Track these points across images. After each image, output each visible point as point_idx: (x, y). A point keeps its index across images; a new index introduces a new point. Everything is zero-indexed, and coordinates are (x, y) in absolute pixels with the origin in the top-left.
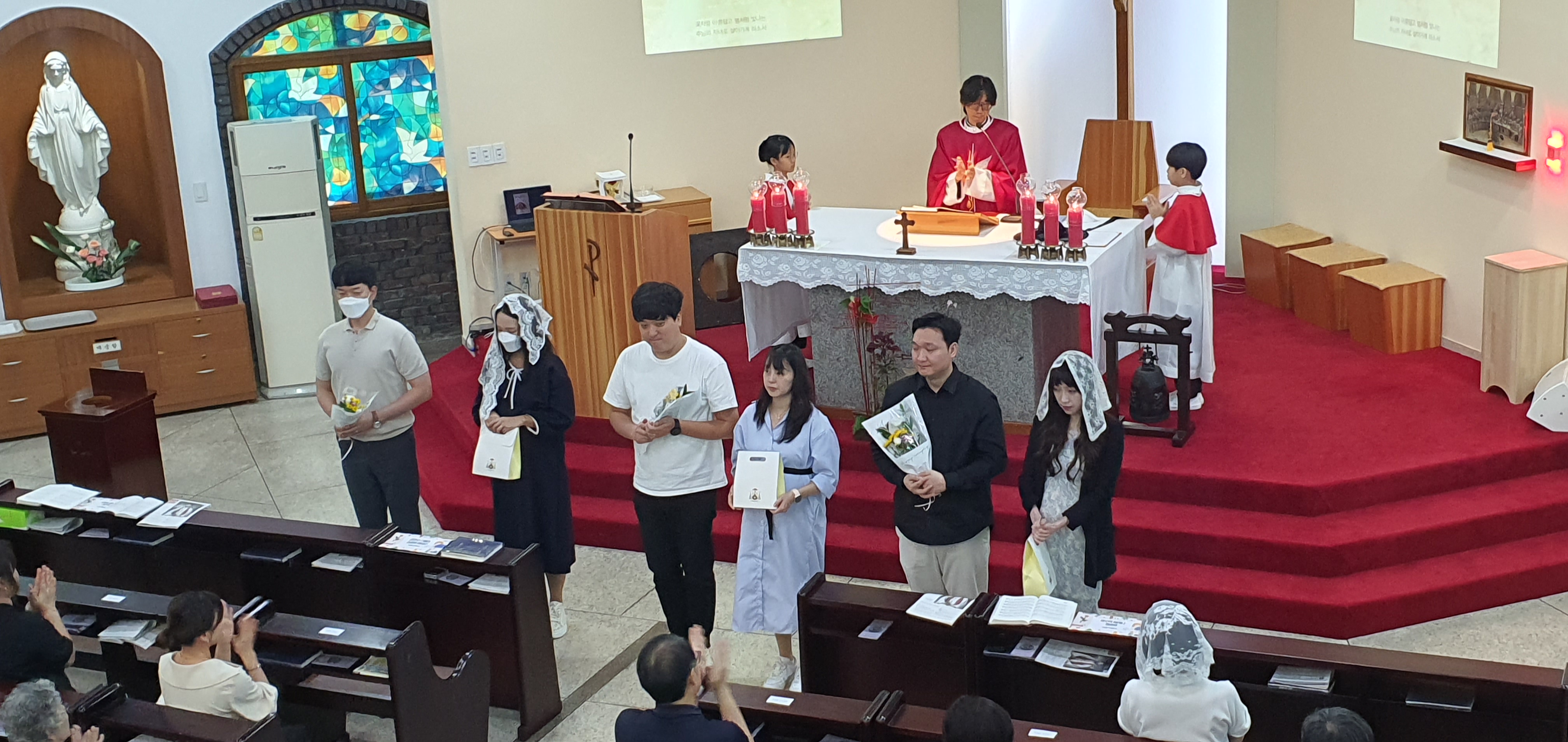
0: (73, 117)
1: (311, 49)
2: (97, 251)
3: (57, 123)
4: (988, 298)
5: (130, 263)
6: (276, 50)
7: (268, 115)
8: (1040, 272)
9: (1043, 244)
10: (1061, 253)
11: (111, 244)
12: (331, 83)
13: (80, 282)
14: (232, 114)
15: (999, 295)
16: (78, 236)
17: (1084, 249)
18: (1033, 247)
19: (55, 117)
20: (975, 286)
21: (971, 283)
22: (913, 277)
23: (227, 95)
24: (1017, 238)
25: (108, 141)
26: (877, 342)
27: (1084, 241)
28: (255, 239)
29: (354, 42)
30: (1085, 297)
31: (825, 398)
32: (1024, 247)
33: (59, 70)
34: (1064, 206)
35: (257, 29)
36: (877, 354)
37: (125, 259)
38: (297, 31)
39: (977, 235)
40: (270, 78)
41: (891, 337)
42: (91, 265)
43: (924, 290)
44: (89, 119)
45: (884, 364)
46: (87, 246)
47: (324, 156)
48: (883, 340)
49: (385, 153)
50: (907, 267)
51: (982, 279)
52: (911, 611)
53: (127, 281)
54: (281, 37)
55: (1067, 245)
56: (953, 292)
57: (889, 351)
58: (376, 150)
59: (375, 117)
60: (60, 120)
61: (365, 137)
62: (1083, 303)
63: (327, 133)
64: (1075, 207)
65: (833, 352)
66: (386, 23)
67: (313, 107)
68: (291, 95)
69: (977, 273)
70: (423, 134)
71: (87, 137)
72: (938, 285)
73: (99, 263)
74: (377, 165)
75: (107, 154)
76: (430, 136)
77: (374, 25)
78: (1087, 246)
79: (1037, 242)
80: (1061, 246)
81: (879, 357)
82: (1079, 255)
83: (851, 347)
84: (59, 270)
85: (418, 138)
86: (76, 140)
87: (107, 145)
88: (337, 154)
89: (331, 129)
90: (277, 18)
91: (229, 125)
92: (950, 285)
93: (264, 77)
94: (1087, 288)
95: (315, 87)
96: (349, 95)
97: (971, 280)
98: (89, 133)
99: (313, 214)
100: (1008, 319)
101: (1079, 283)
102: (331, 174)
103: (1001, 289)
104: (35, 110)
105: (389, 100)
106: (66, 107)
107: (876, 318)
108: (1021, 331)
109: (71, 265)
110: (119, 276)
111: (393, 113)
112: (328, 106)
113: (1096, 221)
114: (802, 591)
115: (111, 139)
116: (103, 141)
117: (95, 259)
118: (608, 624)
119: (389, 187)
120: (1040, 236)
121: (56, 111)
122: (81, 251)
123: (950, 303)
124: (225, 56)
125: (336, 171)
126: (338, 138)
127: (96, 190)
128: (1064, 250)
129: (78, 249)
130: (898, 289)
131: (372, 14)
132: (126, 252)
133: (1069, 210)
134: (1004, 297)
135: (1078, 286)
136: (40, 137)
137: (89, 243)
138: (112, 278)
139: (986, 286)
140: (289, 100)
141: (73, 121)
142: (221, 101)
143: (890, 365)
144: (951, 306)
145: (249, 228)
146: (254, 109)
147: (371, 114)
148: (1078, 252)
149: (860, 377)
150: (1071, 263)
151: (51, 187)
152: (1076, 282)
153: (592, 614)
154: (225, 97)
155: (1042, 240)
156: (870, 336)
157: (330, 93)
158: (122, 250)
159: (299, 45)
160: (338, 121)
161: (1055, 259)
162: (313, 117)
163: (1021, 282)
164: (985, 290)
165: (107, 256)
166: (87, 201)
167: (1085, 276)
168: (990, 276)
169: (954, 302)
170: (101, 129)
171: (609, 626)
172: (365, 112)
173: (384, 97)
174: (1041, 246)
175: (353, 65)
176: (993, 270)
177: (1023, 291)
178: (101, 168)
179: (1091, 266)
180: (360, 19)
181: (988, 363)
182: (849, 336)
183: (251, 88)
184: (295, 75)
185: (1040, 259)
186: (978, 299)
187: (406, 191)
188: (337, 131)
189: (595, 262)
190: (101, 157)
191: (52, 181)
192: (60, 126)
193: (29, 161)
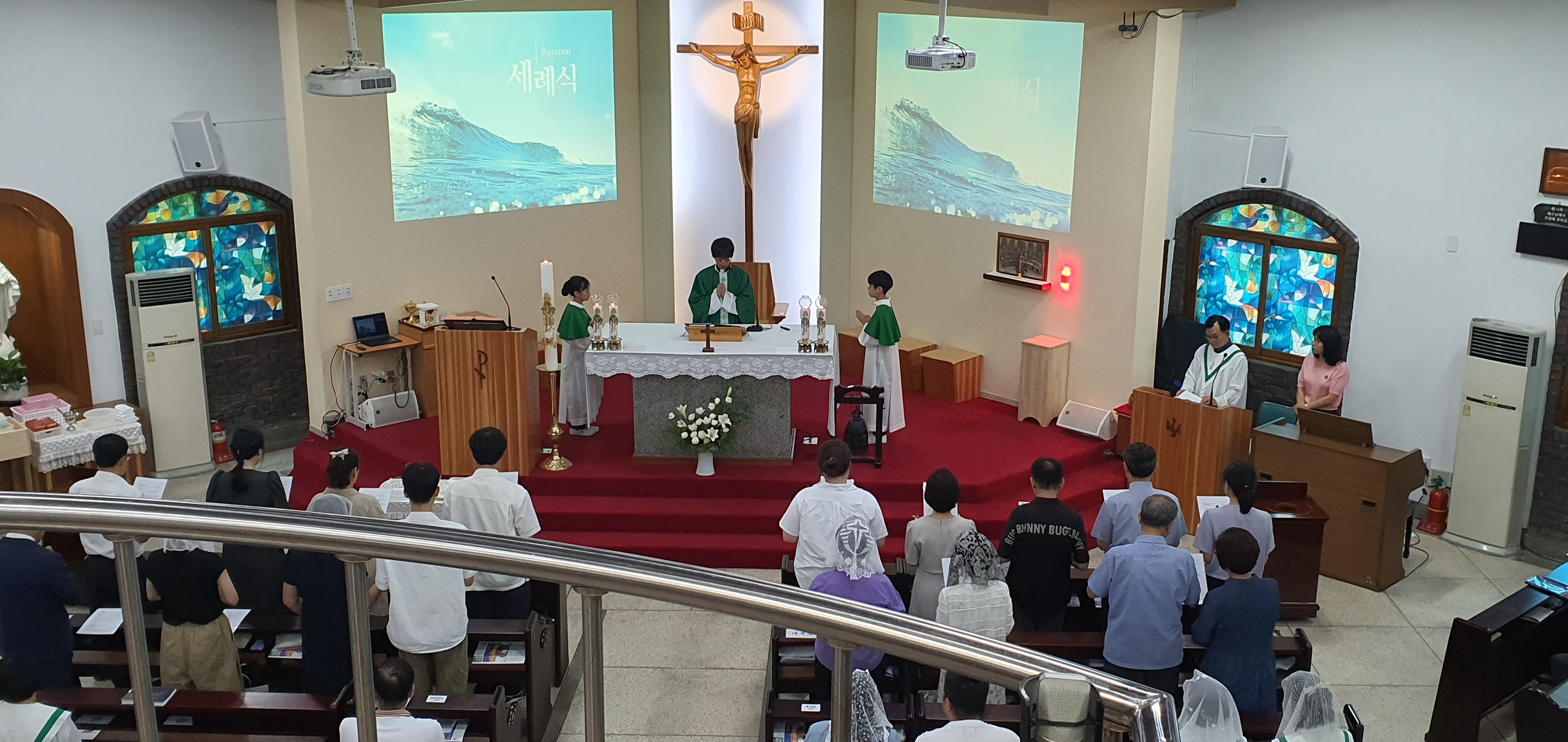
1: (182, 219)
6: (157, 219)
7: (149, 267)
12: (196, 243)
14: (124, 268)
23: (119, 254)
25: (19, 291)
28: (152, 361)
29: (213, 213)
35: (145, 203)
38: (172, 205)
40: (151, 240)
44: (7, 277)
49: (232, 294)
54: (160, 210)
58: (225, 291)
59: (225, 267)
61: (218, 281)
66: (236, 199)
67: (183, 261)
68: (166, 253)
70: (259, 278)
71: (4, 287)
74: (226, 302)
75: (18, 300)
76: (265, 280)
77: (228, 200)
85: (256, 282)
87: (18, 293)
90: (159, 196)
91: (128, 276)
93: (147, 239)
95: (183, 246)
96: (207, 251)
99: (194, 340)
105: (235, 254)
111: (238, 264)
112: (193, 260)
115: (22, 289)
116: (15, 290)
119: (234, 319)
124: (120, 224)
126: (199, 284)
127: (6, 327)
131: (227, 192)
140: (164, 256)
142: (116, 258)
145: (142, 353)
146: (139, 262)
147: (223, 265)
154: (118, 256)
157: (195, 251)
159: (173, 215)
160: (201, 271)
170: (13, 281)
172: (218, 263)
173: (232, 253)
175: (211, 229)
178: (11, 311)
180: (217, 196)
183: (137, 248)
184: (169, 238)
187: (246, 321)
189: (484, 366)
190: (12, 303)
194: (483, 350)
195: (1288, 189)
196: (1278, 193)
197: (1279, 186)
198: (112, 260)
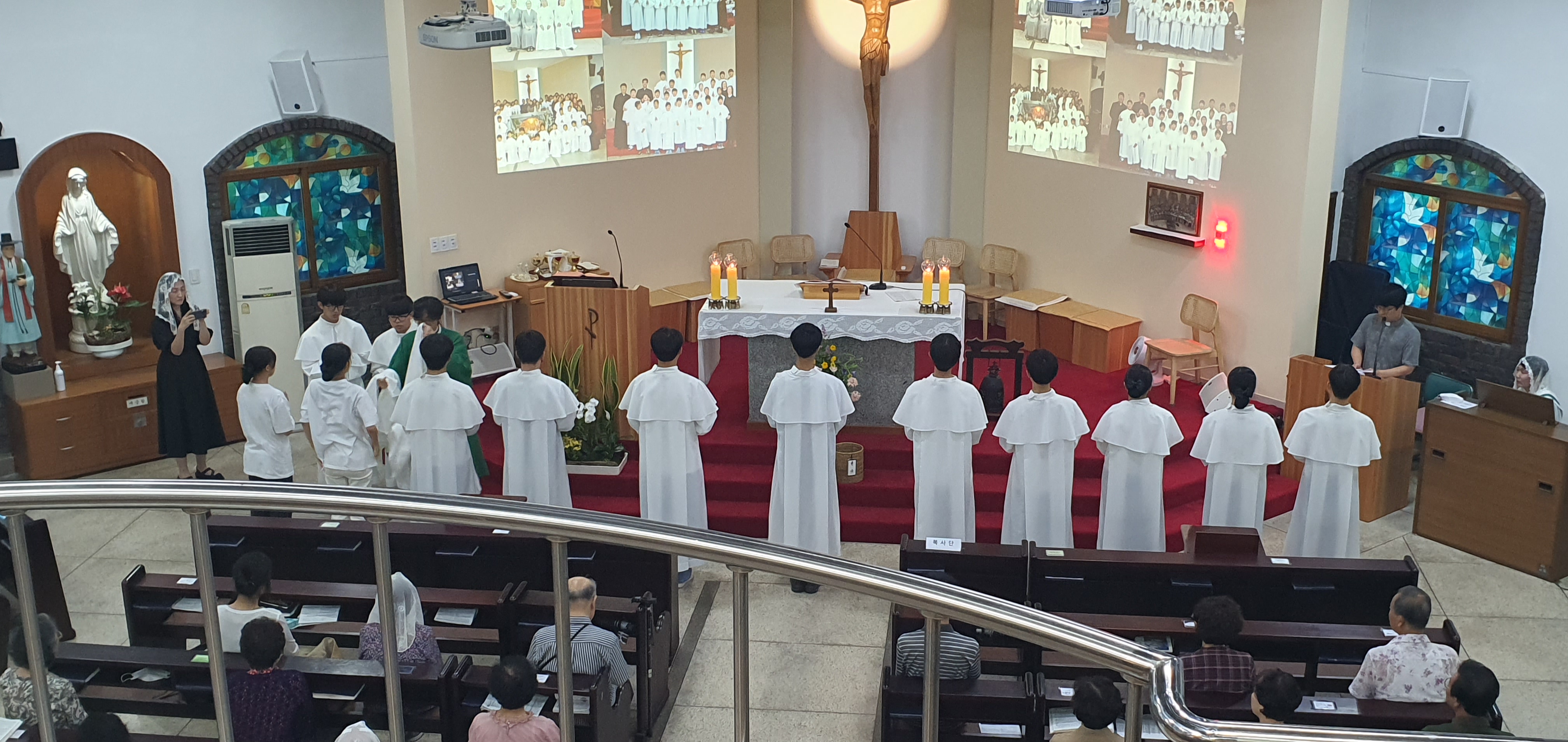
0: (89, 221)
1: (280, 163)
3: (77, 224)
6: (254, 164)
19: (76, 221)
23: (218, 200)
25: (117, 240)
29: (313, 157)
33: (80, 183)
35: (243, 147)
38: (270, 149)
44: (102, 222)
54: (258, 154)
60: (79, 223)
66: (336, 142)
71: (100, 236)
75: (115, 249)
77: (327, 144)
86: (92, 238)
87: (116, 242)
90: (257, 139)
91: (224, 223)
98: (103, 233)
99: (290, 293)
104: (58, 215)
106: (85, 214)
116: (112, 239)
121: (77, 216)
124: (217, 170)
127: (103, 278)
131: (325, 135)
136: (65, 238)
141: (90, 225)
142: (214, 204)
145: (237, 305)
151: (69, 276)
154: (215, 201)
159: (271, 160)
170: (112, 230)
178: (109, 260)
180: (317, 139)
189: (594, 326)
190: (110, 252)
191: (70, 272)
192: (80, 226)
193: (53, 256)
194: (593, 308)
195: (1469, 139)
196: (1457, 143)
197: (1459, 136)
198: (209, 206)
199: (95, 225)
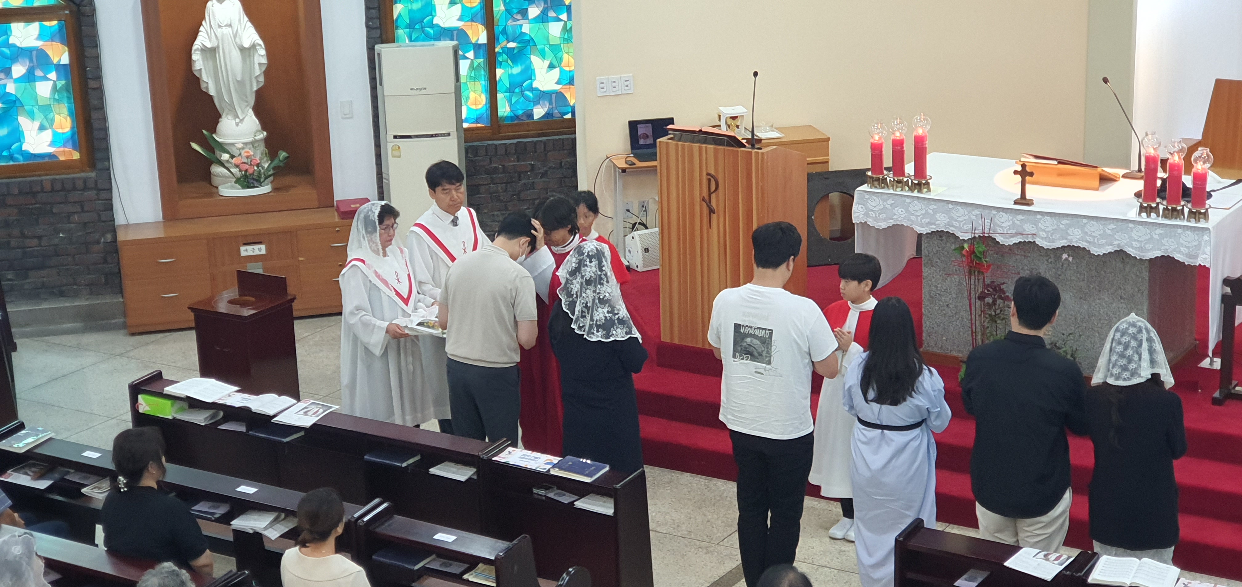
0: (235, 32)
2: (249, 160)
3: (220, 38)
4: (1104, 254)
5: (279, 172)
7: (413, 38)
8: (1159, 231)
9: (1165, 203)
10: (1183, 213)
11: (262, 154)
12: (475, 9)
13: (232, 187)
14: (381, 36)
15: (1116, 251)
16: (233, 144)
17: (1207, 210)
18: (1154, 205)
19: (219, 32)
20: (1092, 241)
21: (1088, 238)
22: (1029, 228)
23: (377, 18)
24: (1138, 195)
25: (265, 57)
26: (988, 291)
27: (1207, 202)
28: (393, 156)
30: (1206, 259)
31: (933, 344)
32: (1145, 205)
34: (1189, 166)
36: (988, 303)
37: (274, 168)
39: (1097, 189)
40: (417, 4)
41: (1002, 287)
42: (243, 172)
43: (1039, 242)
44: (250, 35)
45: (993, 313)
46: (240, 154)
47: (463, 80)
48: (995, 290)
49: (519, 80)
50: (1023, 218)
51: (1099, 235)
52: (1010, 563)
53: (275, 189)
55: (1189, 206)
56: (1069, 246)
57: (1000, 300)
58: (511, 76)
59: (512, 45)
60: (223, 35)
61: (501, 63)
62: (1202, 264)
63: (467, 58)
64: (1199, 167)
65: (943, 298)
67: (455, 33)
68: (436, 21)
69: (1094, 228)
70: (555, 63)
71: (247, 52)
72: (1053, 237)
73: (250, 171)
74: (511, 90)
75: (264, 69)
76: (562, 65)
78: (1210, 207)
79: (1158, 200)
80: (1183, 206)
81: (990, 306)
82: (1201, 216)
83: (962, 294)
84: (215, 175)
85: (551, 67)
86: (236, 55)
87: (264, 61)
88: (475, 79)
89: (471, 54)
91: (377, 47)
92: (1067, 239)
94: (1208, 250)
95: (458, 14)
96: (489, 21)
97: (1088, 235)
98: (249, 49)
99: (449, 134)
100: (1123, 276)
101: (1200, 244)
102: (468, 98)
103: (1119, 245)
104: (201, 24)
105: (526, 28)
106: (229, 23)
107: (989, 266)
108: (1136, 289)
109: (225, 171)
110: (268, 184)
111: (529, 42)
112: (469, 33)
113: (1219, 182)
114: (899, 535)
115: (269, 55)
116: (261, 56)
117: (247, 167)
118: (705, 551)
119: (520, 112)
120: (1162, 194)
121: (220, 26)
122: (234, 159)
123: (1065, 256)
125: (472, 95)
126: (475, 64)
127: (252, 102)
128: (1186, 210)
129: (232, 157)
130: (1012, 239)
132: (276, 162)
133: (1194, 170)
134: (1121, 255)
135: (1198, 247)
136: (204, 50)
137: (243, 152)
138: (261, 186)
139: (1103, 241)
140: (432, 26)
141: (235, 37)
142: (371, 23)
143: (1000, 315)
144: (1066, 259)
145: (389, 145)
146: (401, 33)
147: (508, 42)
148: (1200, 213)
149: (969, 325)
150: (1193, 224)
151: (211, 96)
152: (1196, 243)
153: (689, 540)
154: (375, 20)
155: (1163, 198)
156: (982, 285)
157: (472, 21)
158: (272, 160)
160: (477, 47)
161: (1176, 218)
162: (455, 43)
163: (1140, 239)
164: (1102, 246)
165: (258, 165)
166: (243, 112)
167: (1206, 238)
168: (1109, 232)
169: (1069, 256)
170: (260, 45)
171: (706, 553)
172: (502, 39)
173: (521, 26)
174: (1163, 204)
176: (1112, 226)
177: (1141, 249)
178: (258, 82)
179: (1213, 228)
181: (1100, 319)
182: (960, 284)
183: (400, 13)
184: (440, 2)
185: (1160, 218)
186: (1093, 255)
187: (536, 117)
188: (476, 57)
189: (713, 196)
190: (258, 71)
191: (212, 92)
192: (222, 40)
193: (192, 72)
198: (368, 26)
199: (240, 39)
